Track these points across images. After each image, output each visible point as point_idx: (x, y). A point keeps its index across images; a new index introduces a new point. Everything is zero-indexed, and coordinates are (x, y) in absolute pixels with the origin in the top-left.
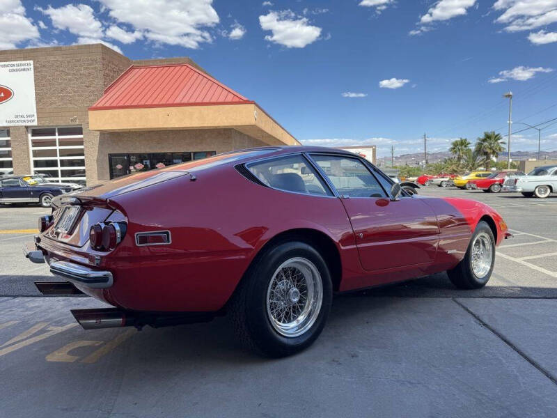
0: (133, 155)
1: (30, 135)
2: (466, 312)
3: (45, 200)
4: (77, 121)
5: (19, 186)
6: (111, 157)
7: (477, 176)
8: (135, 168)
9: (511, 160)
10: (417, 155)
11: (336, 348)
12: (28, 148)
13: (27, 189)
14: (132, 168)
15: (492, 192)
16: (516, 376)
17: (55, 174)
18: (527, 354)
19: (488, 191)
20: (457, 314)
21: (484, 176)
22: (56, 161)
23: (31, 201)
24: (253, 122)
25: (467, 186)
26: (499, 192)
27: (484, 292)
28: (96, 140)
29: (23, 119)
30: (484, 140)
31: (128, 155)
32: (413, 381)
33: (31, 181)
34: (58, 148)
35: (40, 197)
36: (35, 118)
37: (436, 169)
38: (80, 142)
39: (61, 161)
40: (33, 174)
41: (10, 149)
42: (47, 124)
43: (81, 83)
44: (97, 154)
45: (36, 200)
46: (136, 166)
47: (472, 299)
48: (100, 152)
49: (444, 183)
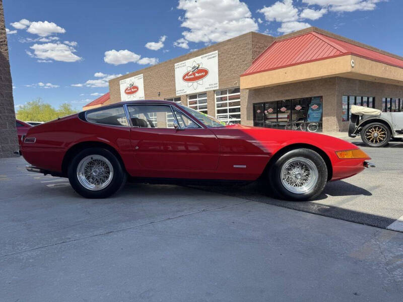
0: (267, 103)
1: (215, 95)
4: (237, 84)
6: (254, 105)
12: (214, 103)
14: (266, 112)
22: (227, 109)
24: (349, 70)
28: (247, 95)
29: (212, 86)
31: (264, 104)
34: (228, 101)
36: (218, 85)
38: (238, 97)
39: (229, 109)
41: (206, 104)
42: (223, 88)
43: (241, 59)
44: (246, 104)
46: (268, 110)
48: (249, 102)
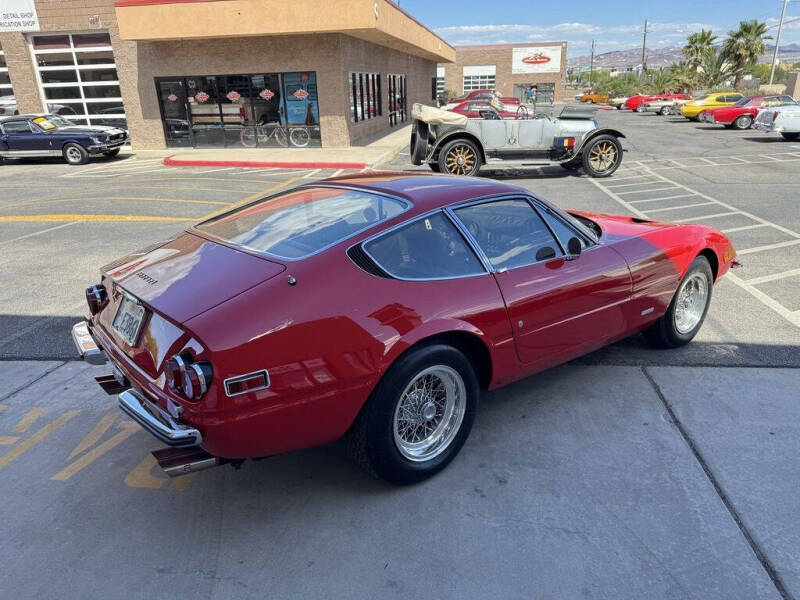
0: (192, 78)
1: (31, 46)
2: (656, 396)
3: (71, 153)
4: (100, 22)
5: (29, 131)
6: (158, 81)
7: (718, 100)
8: (196, 100)
9: (777, 62)
10: (630, 54)
11: (482, 466)
12: (32, 69)
13: (42, 137)
14: (191, 99)
15: (738, 129)
16: (698, 520)
17: (79, 109)
18: (719, 480)
19: (732, 127)
20: (643, 401)
21: (729, 99)
22: (77, 88)
23: (51, 155)
24: (373, 24)
25: (701, 117)
26: (749, 128)
27: (687, 353)
28: (133, 55)
29: (14, 20)
30: (738, 36)
31: (185, 79)
32: (571, 529)
33: (46, 124)
34: (77, 67)
35: (64, 148)
36: (35, 18)
37: (657, 83)
38: (108, 58)
39: (86, 89)
40: (47, 113)
41: (5, 69)
42: (55, 28)
44: (137, 78)
45: (59, 153)
46: (197, 97)
47: (669, 367)
48: (141, 74)
49: (666, 109)
